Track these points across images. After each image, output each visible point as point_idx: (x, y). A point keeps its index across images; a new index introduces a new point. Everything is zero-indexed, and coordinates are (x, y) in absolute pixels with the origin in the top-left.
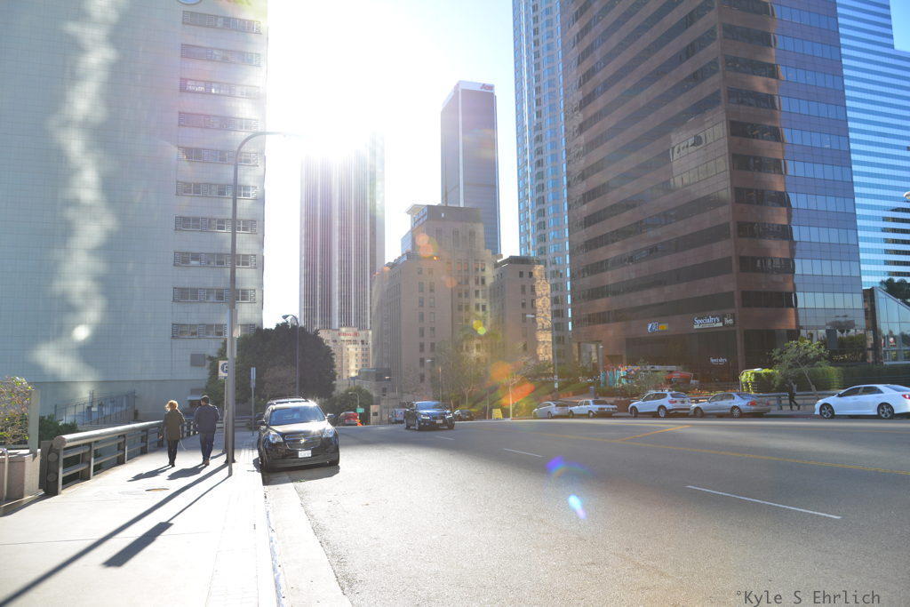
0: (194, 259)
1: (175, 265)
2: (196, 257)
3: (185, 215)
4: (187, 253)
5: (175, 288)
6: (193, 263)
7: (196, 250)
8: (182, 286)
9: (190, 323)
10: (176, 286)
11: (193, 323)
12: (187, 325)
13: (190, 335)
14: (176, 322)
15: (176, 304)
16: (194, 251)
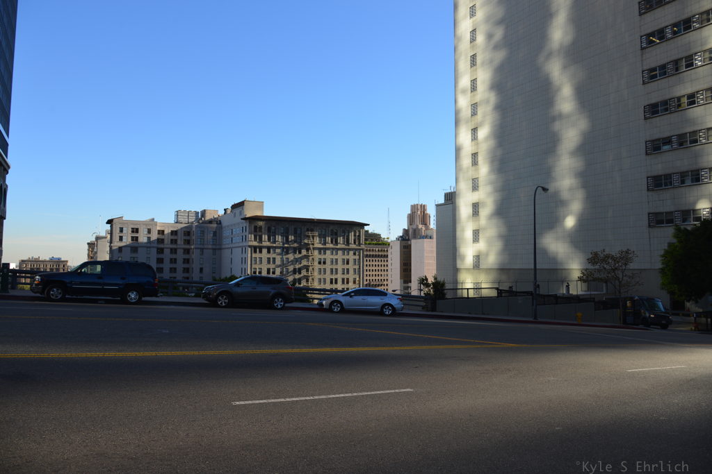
0: (665, 144)
1: (647, 154)
2: (667, 141)
3: (653, 101)
4: (659, 140)
5: (648, 178)
6: (666, 147)
7: (666, 134)
8: (655, 174)
9: (665, 211)
10: (649, 175)
11: (668, 210)
12: (662, 213)
13: (667, 223)
14: (652, 211)
15: (650, 193)
16: (665, 136)
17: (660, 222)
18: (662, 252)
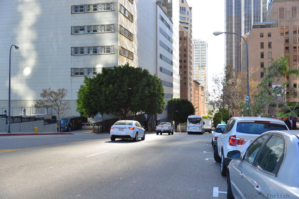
1: (72, 34)
2: (82, 29)
3: (76, 4)
5: (72, 48)
6: (81, 32)
7: (82, 25)
8: (76, 46)
9: (80, 67)
10: (72, 47)
11: (81, 67)
12: (78, 69)
13: (80, 75)
14: (73, 67)
15: (72, 57)
16: (81, 25)
17: (77, 74)
18: (78, 91)
